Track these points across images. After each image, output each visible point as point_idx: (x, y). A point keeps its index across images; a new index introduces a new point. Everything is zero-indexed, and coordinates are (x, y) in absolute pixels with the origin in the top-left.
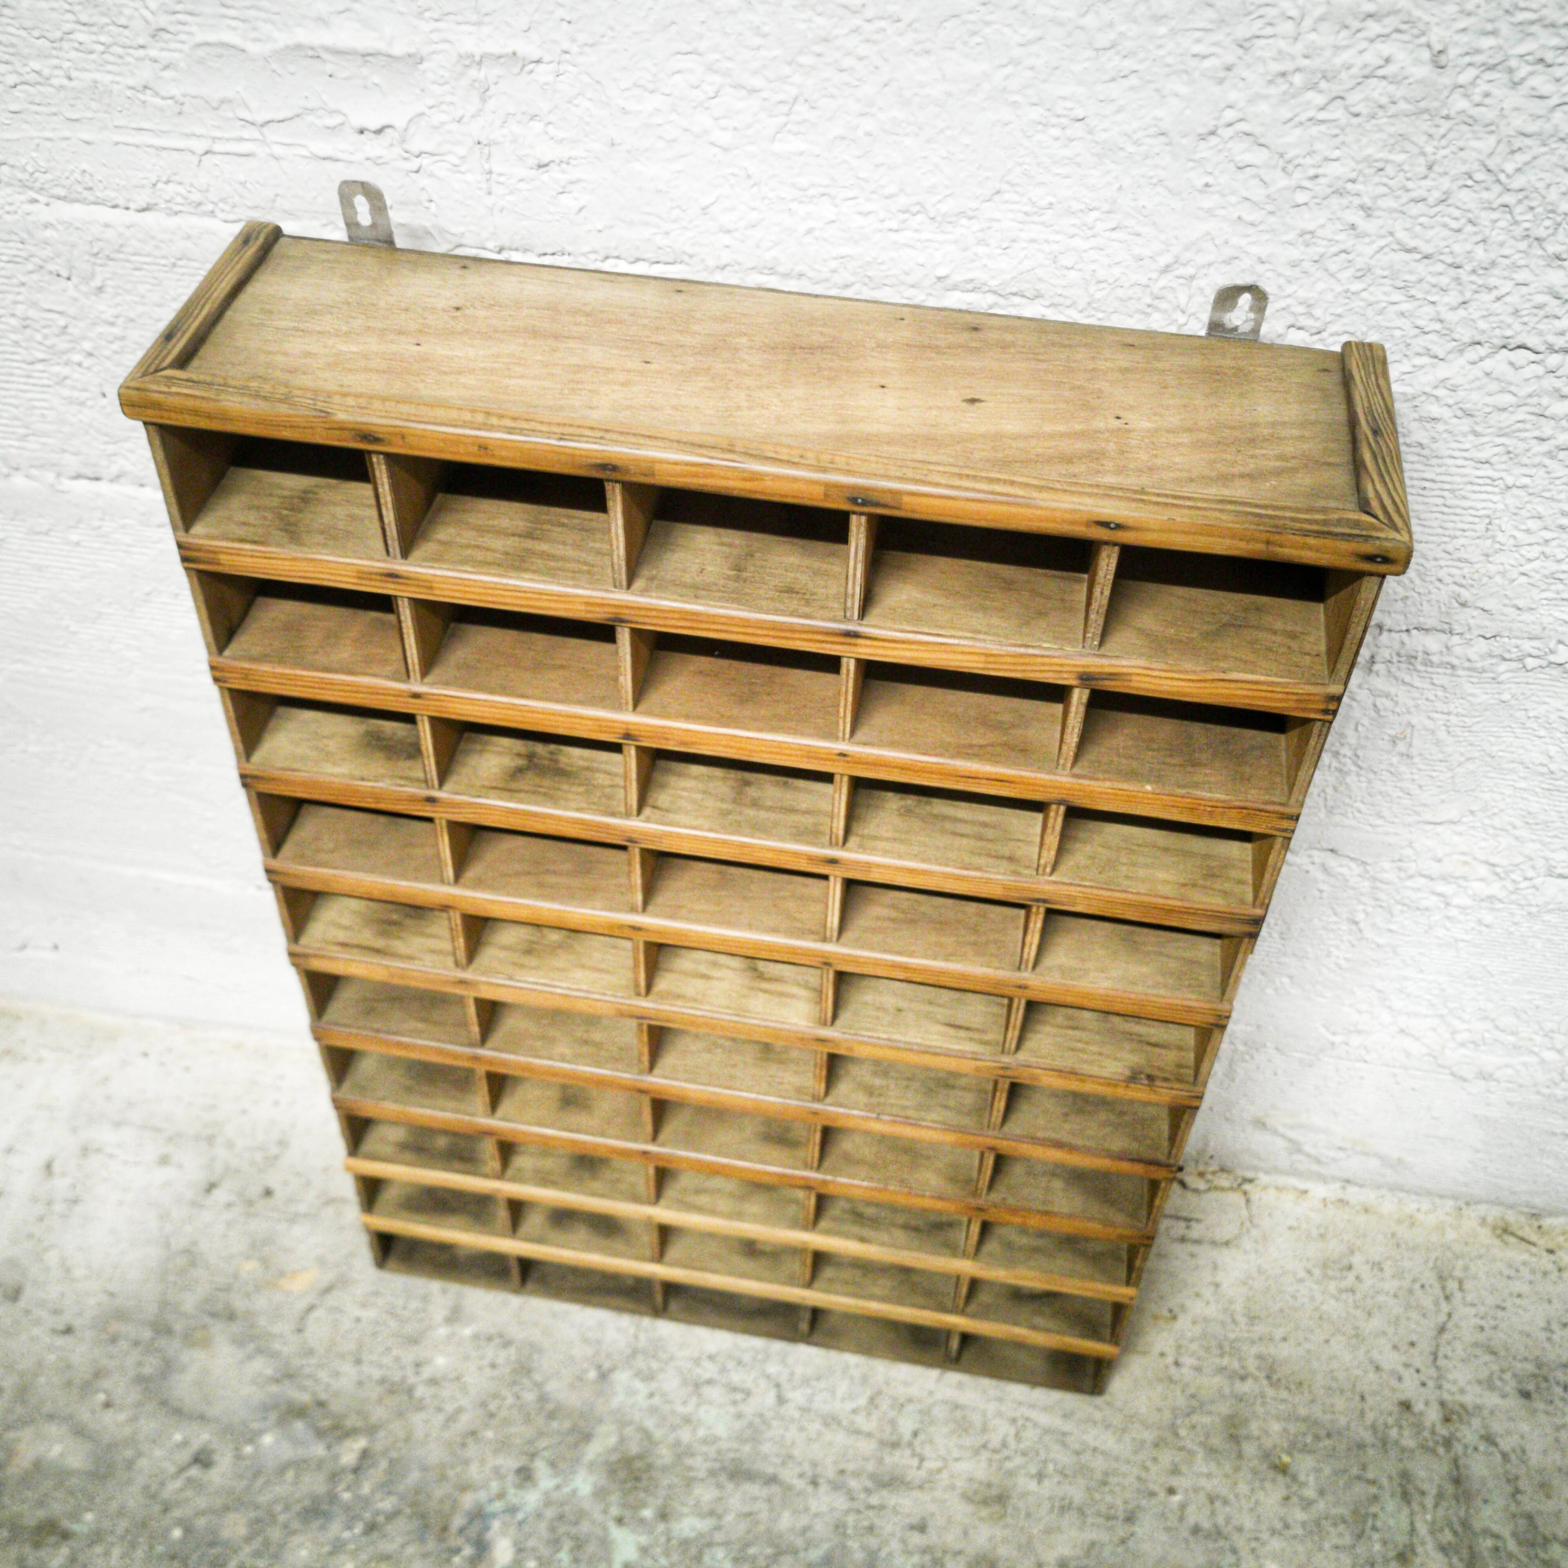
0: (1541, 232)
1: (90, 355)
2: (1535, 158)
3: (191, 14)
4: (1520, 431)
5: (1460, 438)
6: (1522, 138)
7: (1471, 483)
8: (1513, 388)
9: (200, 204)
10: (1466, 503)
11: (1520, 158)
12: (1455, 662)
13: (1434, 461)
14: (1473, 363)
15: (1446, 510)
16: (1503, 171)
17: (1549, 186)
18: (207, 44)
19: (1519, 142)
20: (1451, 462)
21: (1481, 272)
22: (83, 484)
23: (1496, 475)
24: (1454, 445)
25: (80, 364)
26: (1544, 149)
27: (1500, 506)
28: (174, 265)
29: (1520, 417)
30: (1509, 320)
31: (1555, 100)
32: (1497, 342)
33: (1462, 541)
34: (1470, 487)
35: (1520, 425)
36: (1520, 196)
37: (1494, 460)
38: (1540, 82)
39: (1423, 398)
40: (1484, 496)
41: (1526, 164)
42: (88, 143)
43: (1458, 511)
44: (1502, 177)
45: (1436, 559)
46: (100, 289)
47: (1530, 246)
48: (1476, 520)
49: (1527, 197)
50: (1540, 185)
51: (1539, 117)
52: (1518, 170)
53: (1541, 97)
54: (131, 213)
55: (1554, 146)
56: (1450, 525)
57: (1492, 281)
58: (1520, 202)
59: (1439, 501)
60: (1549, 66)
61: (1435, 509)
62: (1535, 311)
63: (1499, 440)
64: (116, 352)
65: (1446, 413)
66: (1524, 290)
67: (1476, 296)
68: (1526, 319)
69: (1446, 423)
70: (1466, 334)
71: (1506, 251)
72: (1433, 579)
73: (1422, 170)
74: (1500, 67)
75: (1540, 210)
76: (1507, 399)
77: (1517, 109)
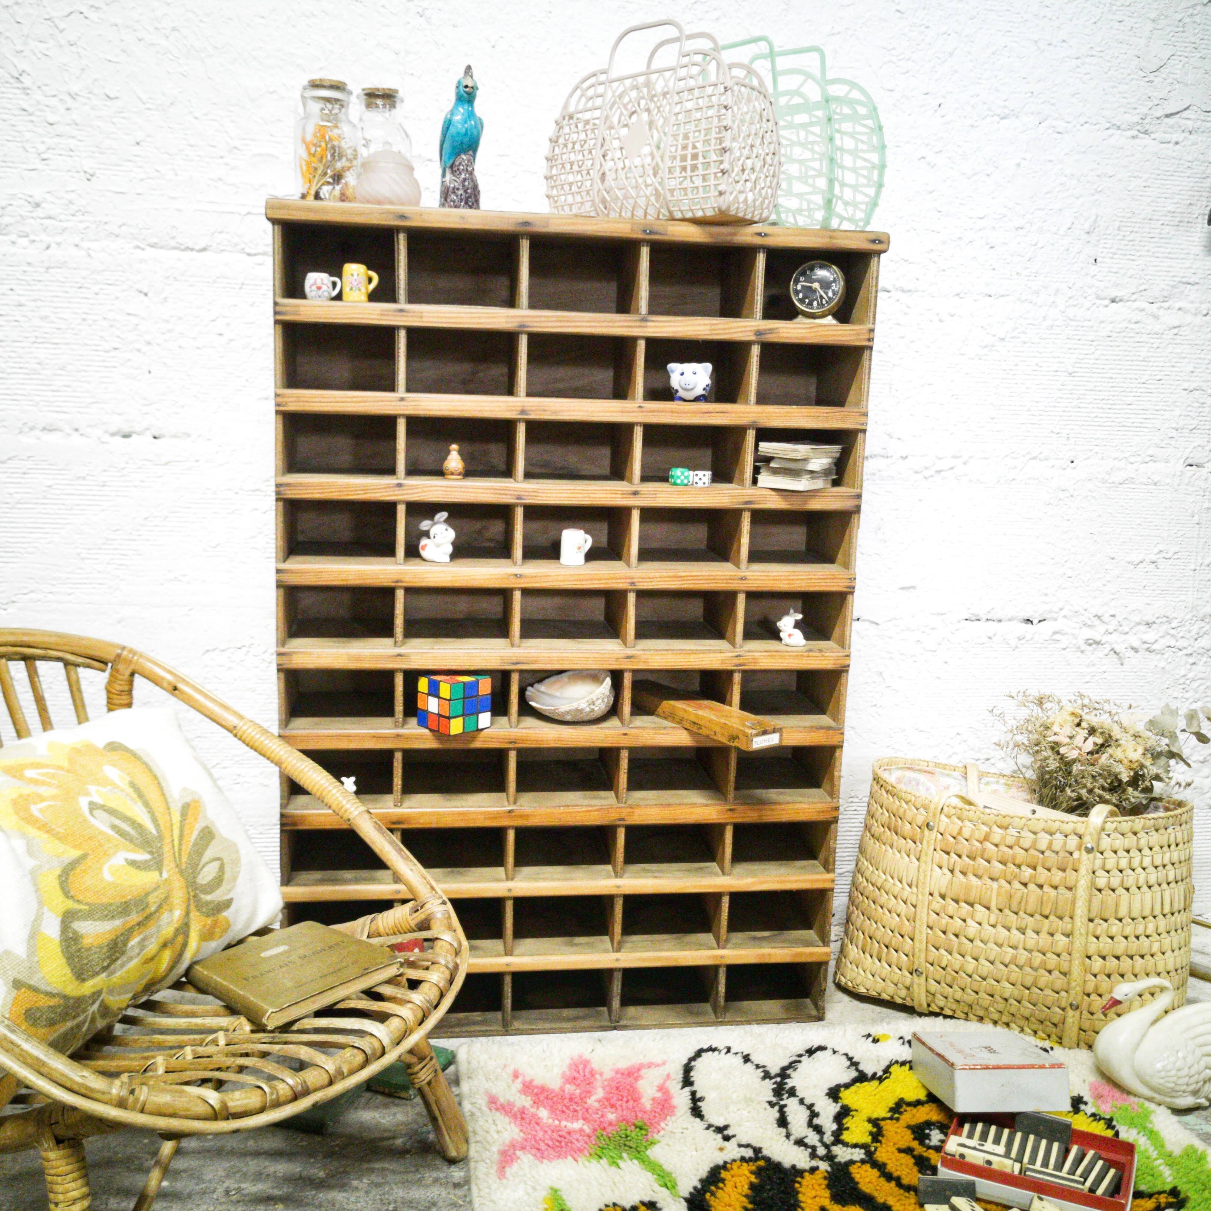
1: (149, 343)
3: (252, 140)
9: (236, 245)
18: (259, 155)
22: (118, 439)
25: (139, 351)
28: (215, 282)
42: (179, 210)
46: (166, 299)
54: (194, 253)
64: (166, 341)
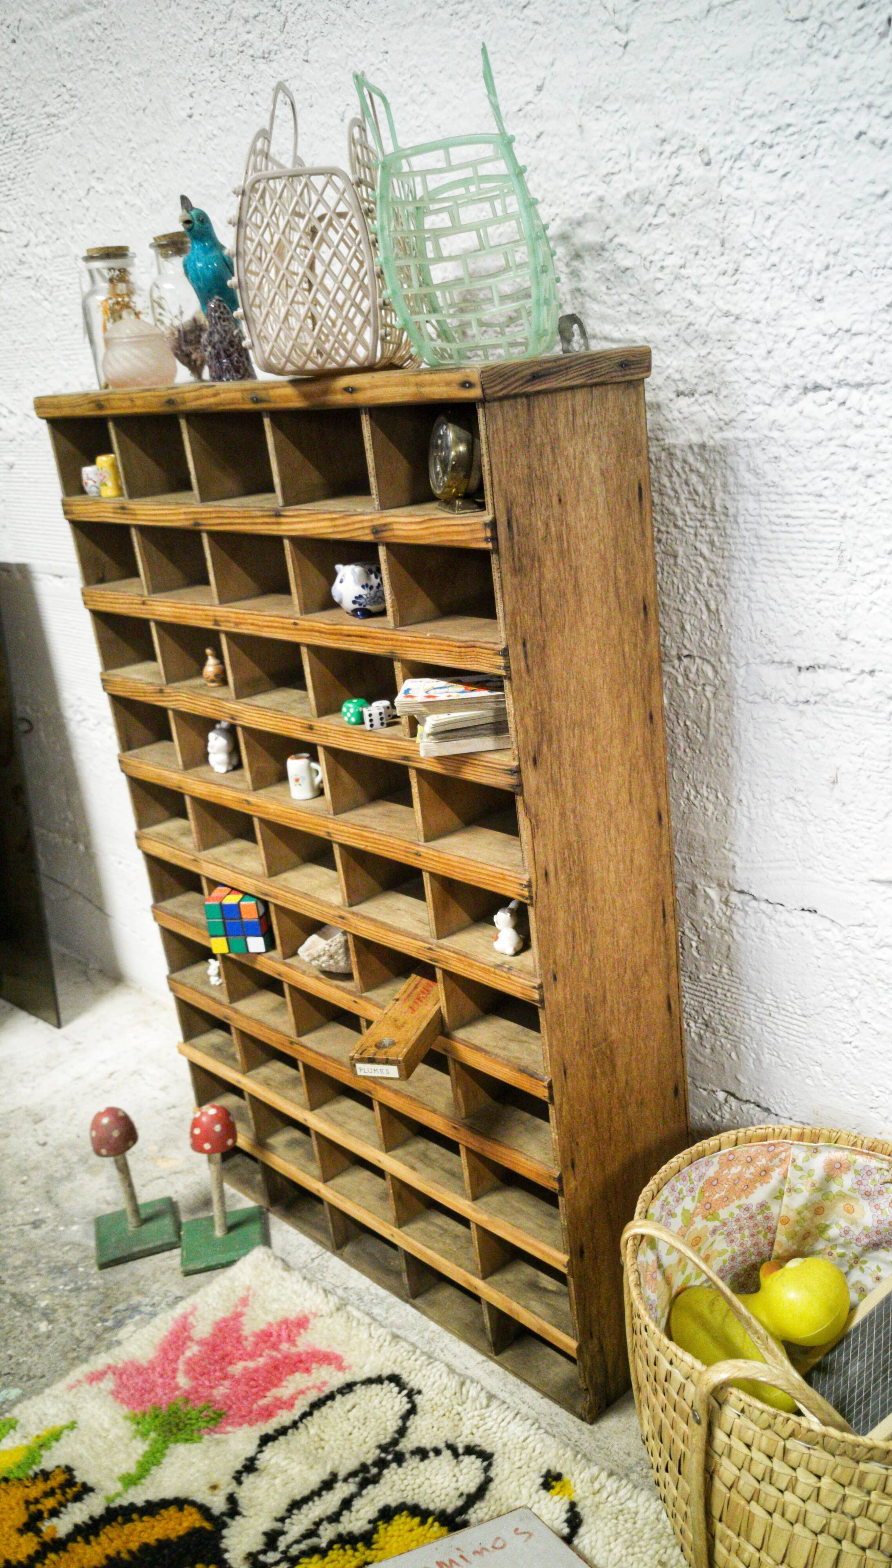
0: (800, 281)
2: (781, 220)
4: (836, 463)
5: (798, 475)
6: (769, 207)
7: (816, 517)
8: (821, 424)
10: (819, 537)
11: (773, 223)
12: (853, 699)
13: (787, 499)
14: (791, 405)
15: (807, 544)
16: (764, 236)
17: (795, 241)
19: (769, 210)
20: (798, 498)
21: (773, 323)
23: (832, 507)
24: (798, 482)
26: (786, 213)
27: (842, 538)
29: (833, 450)
30: (800, 361)
31: (781, 172)
32: (800, 382)
33: (824, 575)
34: (817, 521)
35: (834, 458)
36: (780, 253)
37: (826, 493)
38: (770, 162)
39: (766, 441)
40: (830, 529)
41: (777, 226)
43: (816, 545)
44: (765, 241)
45: (812, 593)
47: (798, 295)
48: (830, 553)
49: (785, 255)
50: (789, 242)
51: (775, 187)
52: (773, 233)
53: (771, 172)
55: (790, 208)
56: (813, 559)
57: (782, 331)
58: (781, 259)
59: (800, 536)
60: (771, 147)
61: (801, 544)
62: (814, 350)
63: (825, 474)
65: (782, 452)
66: (803, 333)
67: (776, 346)
68: (810, 358)
69: (786, 462)
70: (777, 379)
71: (785, 303)
72: (814, 612)
73: (718, 248)
74: (743, 156)
75: (794, 262)
76: (820, 435)
77: (761, 185)
